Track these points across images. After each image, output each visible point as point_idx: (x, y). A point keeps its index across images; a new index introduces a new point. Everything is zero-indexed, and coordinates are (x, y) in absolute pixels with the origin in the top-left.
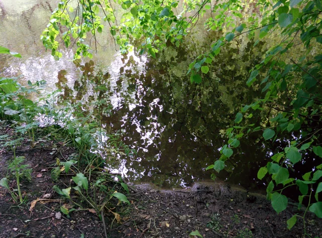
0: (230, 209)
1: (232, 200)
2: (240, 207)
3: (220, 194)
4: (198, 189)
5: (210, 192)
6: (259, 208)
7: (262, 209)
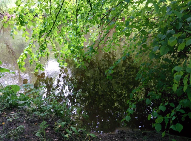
0: (136, 139)
1: (136, 135)
2: (140, 138)
3: (129, 133)
4: (118, 132)
5: (125, 133)
6: (149, 137)
7: (151, 137)
